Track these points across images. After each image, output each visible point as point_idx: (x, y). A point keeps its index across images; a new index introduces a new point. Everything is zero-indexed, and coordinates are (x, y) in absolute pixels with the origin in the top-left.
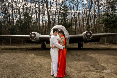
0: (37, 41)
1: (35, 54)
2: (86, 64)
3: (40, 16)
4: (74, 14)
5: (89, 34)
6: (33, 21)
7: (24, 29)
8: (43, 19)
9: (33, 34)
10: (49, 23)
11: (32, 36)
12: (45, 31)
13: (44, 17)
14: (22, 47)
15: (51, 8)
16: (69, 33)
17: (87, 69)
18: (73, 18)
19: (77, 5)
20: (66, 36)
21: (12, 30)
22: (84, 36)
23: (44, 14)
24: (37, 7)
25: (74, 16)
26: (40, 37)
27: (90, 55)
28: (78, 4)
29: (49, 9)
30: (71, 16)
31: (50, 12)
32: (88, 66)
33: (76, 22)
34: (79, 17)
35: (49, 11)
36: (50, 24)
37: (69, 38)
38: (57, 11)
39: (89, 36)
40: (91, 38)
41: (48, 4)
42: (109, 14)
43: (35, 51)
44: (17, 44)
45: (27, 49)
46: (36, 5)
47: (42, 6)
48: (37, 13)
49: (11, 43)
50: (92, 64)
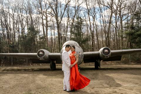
0: (45, 59)
1: (44, 75)
2: (101, 82)
3: (48, 30)
4: (91, 27)
5: (106, 51)
6: (39, 36)
7: (29, 47)
8: (52, 34)
9: (41, 52)
10: (59, 39)
11: (41, 54)
12: (54, 48)
13: (53, 31)
14: (27, 68)
15: (61, 20)
16: (83, 50)
17: (101, 86)
18: (90, 31)
19: (94, 16)
20: (79, 52)
21: (13, 47)
22: (100, 53)
23: (53, 28)
24: (45, 19)
25: (91, 29)
26: (49, 55)
27: (107, 75)
28: (95, 14)
29: (60, 22)
30: (86, 29)
31: (61, 25)
32: (103, 84)
33: (93, 37)
34: (96, 30)
35: (60, 23)
36: (61, 39)
37: (83, 55)
38: (69, 23)
39: (106, 52)
40: (109, 56)
41: (58, 15)
42: (134, 26)
43: (44, 72)
44: (20, 64)
45: (33, 70)
46: (42, 16)
47: (50, 18)
48: (44, 26)
49: (12, 64)
50: (108, 82)
